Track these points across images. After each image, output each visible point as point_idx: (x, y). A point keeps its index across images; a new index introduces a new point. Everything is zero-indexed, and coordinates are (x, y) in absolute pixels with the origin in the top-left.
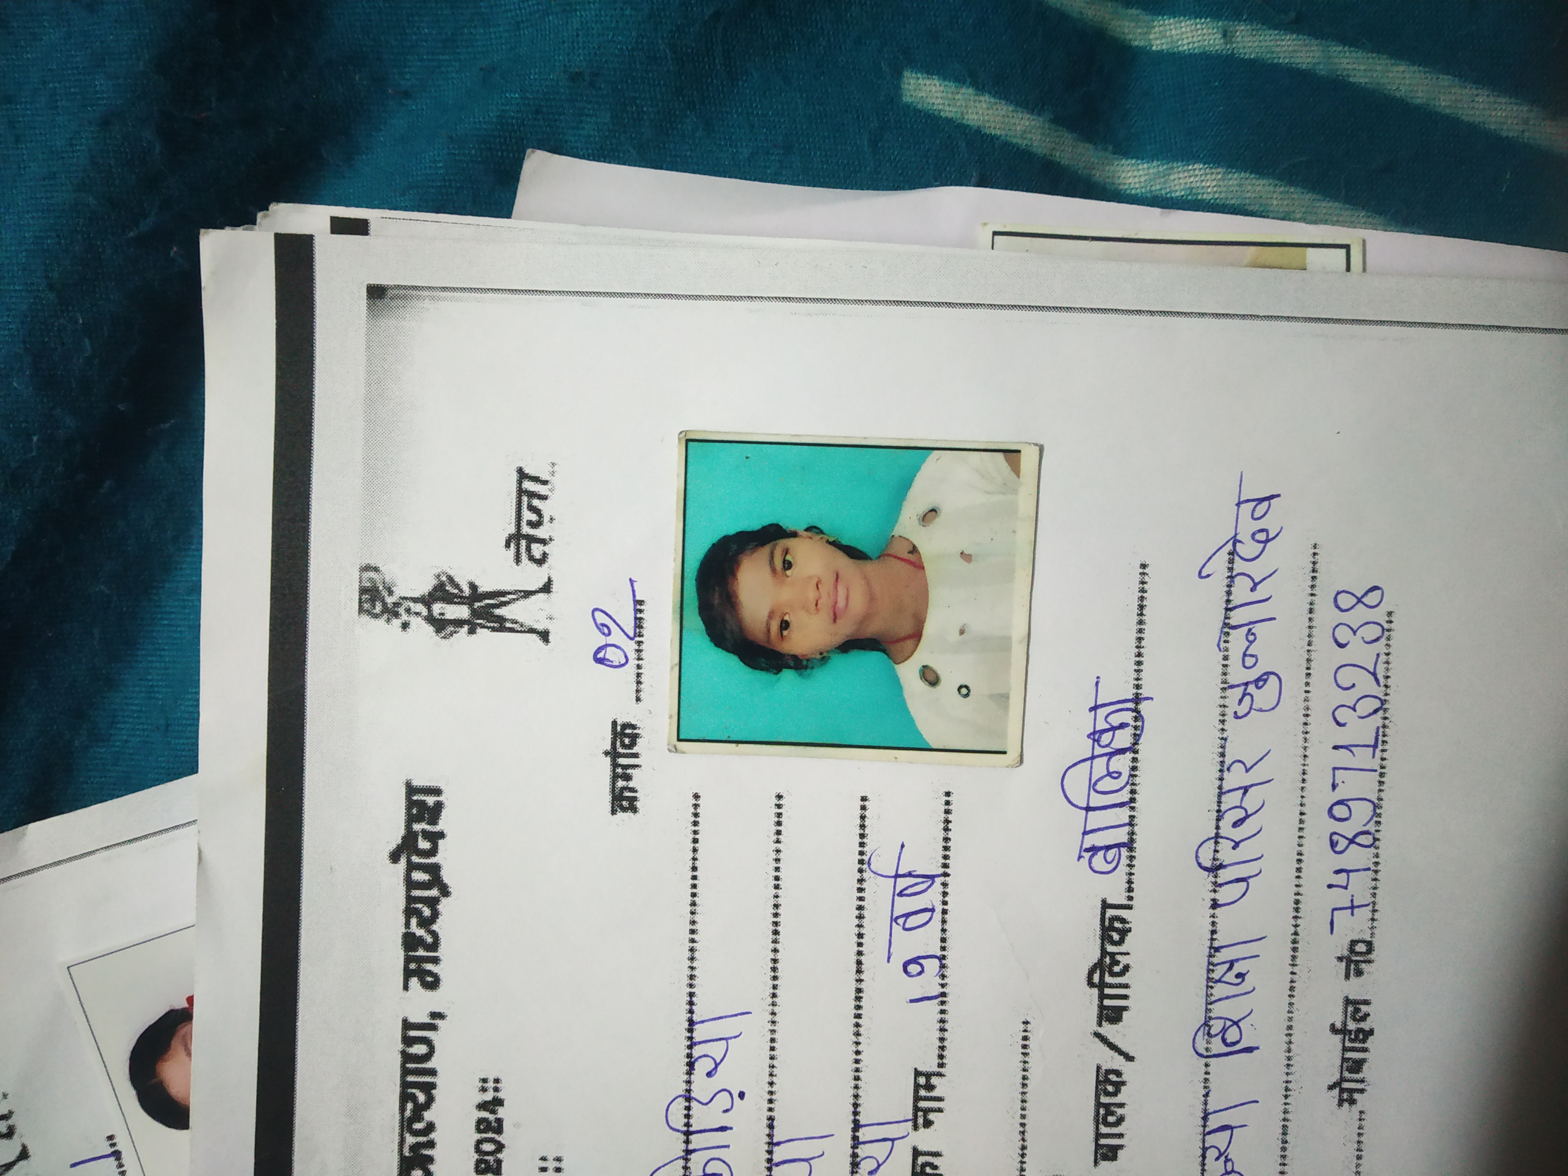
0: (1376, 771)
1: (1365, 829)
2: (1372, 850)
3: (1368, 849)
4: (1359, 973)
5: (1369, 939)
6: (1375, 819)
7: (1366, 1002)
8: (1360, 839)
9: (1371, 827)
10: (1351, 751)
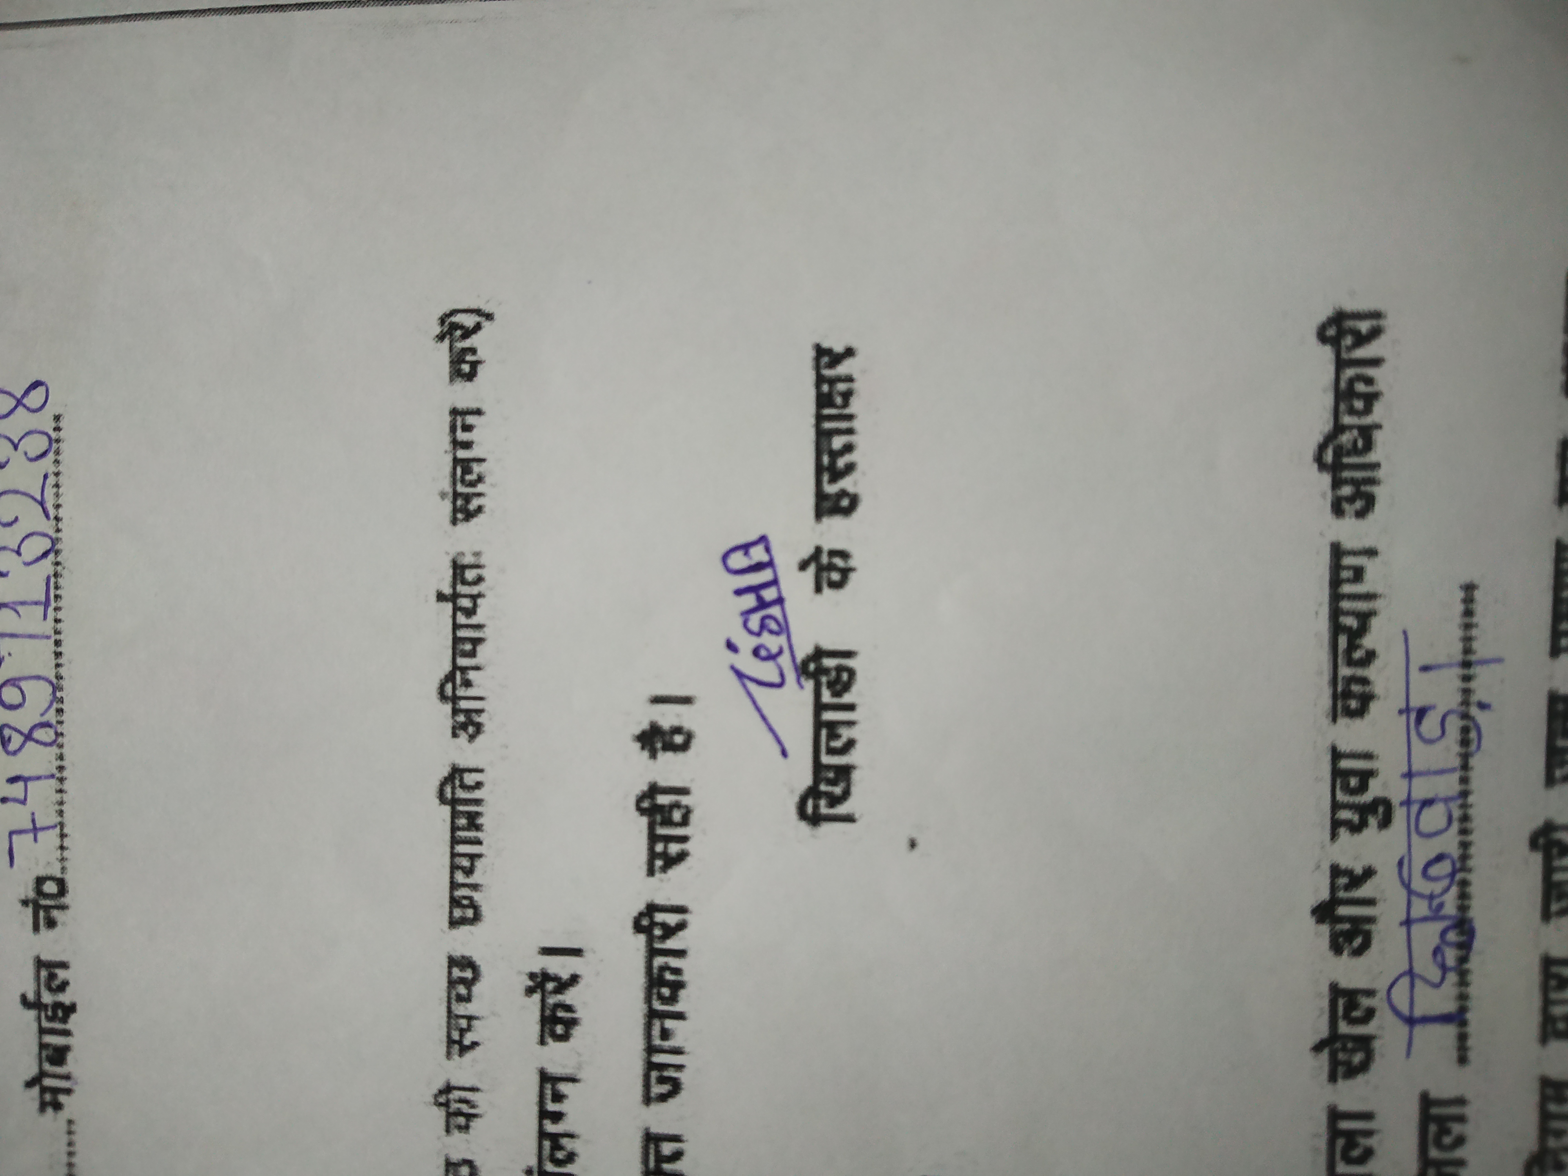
0: (48, 637)
1: (44, 719)
2: (54, 750)
3: (49, 749)
4: (51, 924)
5: (59, 875)
6: (55, 706)
7: (64, 965)
8: (37, 734)
9: (51, 717)
10: (17, 612)
